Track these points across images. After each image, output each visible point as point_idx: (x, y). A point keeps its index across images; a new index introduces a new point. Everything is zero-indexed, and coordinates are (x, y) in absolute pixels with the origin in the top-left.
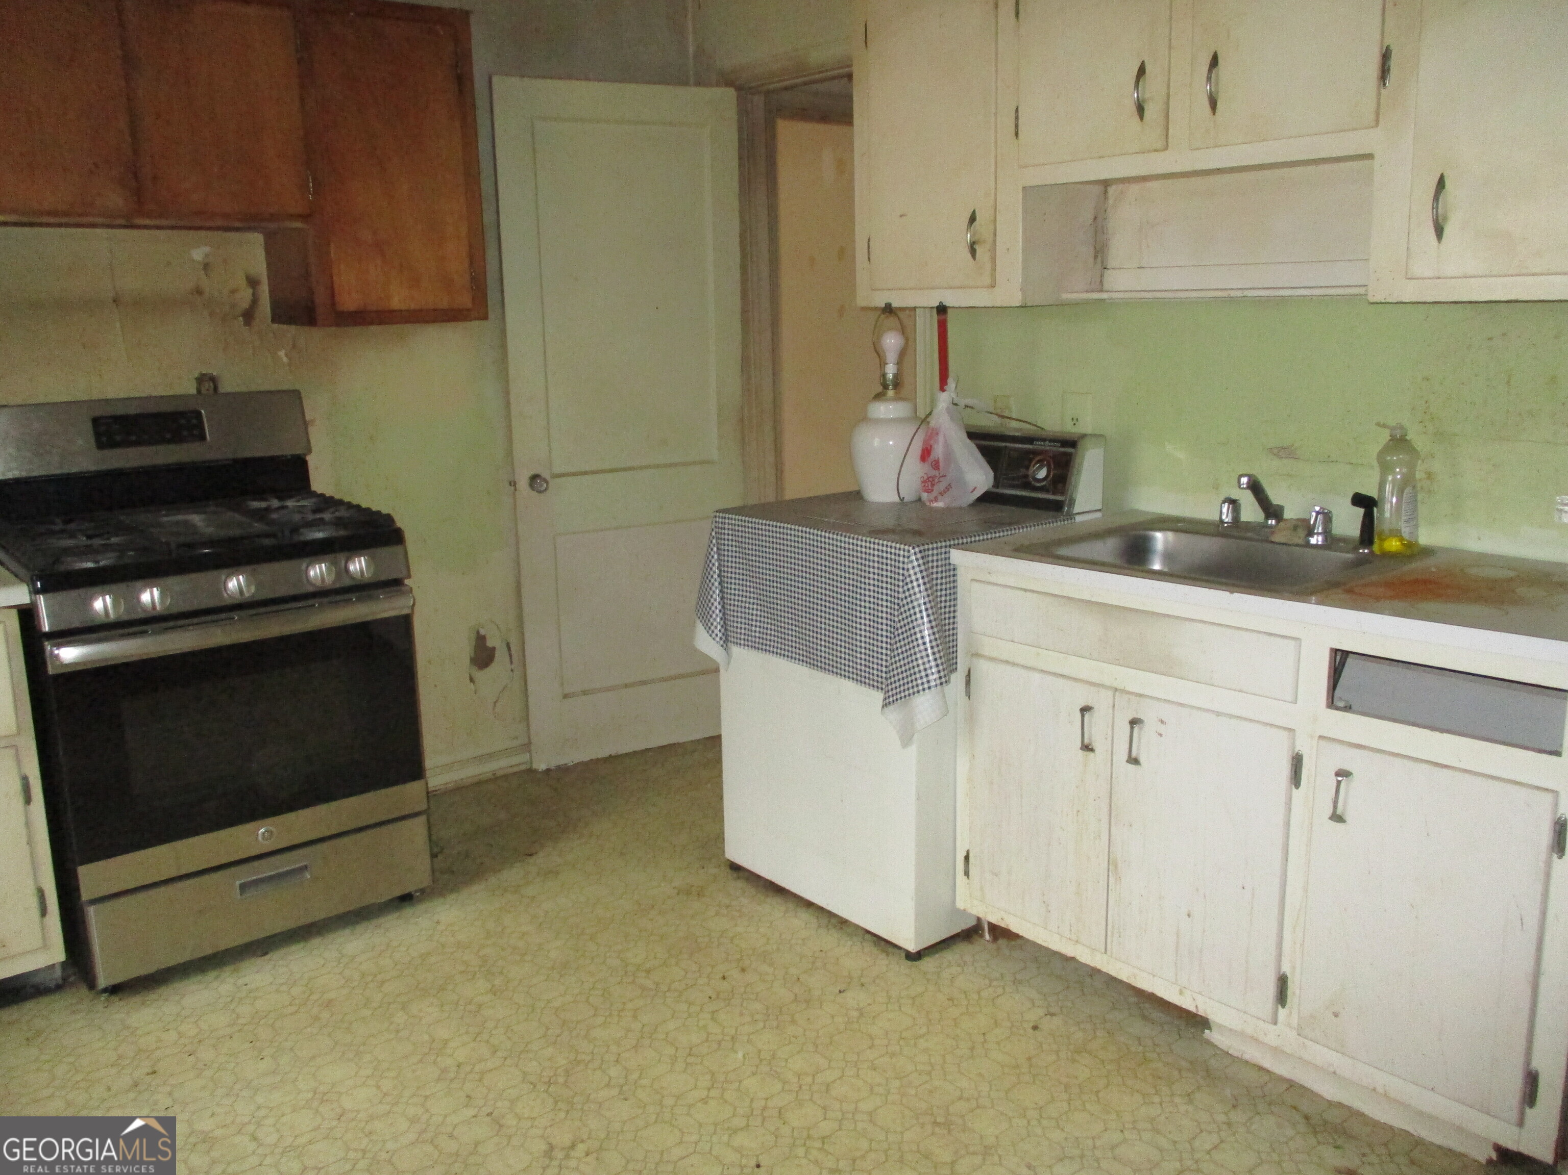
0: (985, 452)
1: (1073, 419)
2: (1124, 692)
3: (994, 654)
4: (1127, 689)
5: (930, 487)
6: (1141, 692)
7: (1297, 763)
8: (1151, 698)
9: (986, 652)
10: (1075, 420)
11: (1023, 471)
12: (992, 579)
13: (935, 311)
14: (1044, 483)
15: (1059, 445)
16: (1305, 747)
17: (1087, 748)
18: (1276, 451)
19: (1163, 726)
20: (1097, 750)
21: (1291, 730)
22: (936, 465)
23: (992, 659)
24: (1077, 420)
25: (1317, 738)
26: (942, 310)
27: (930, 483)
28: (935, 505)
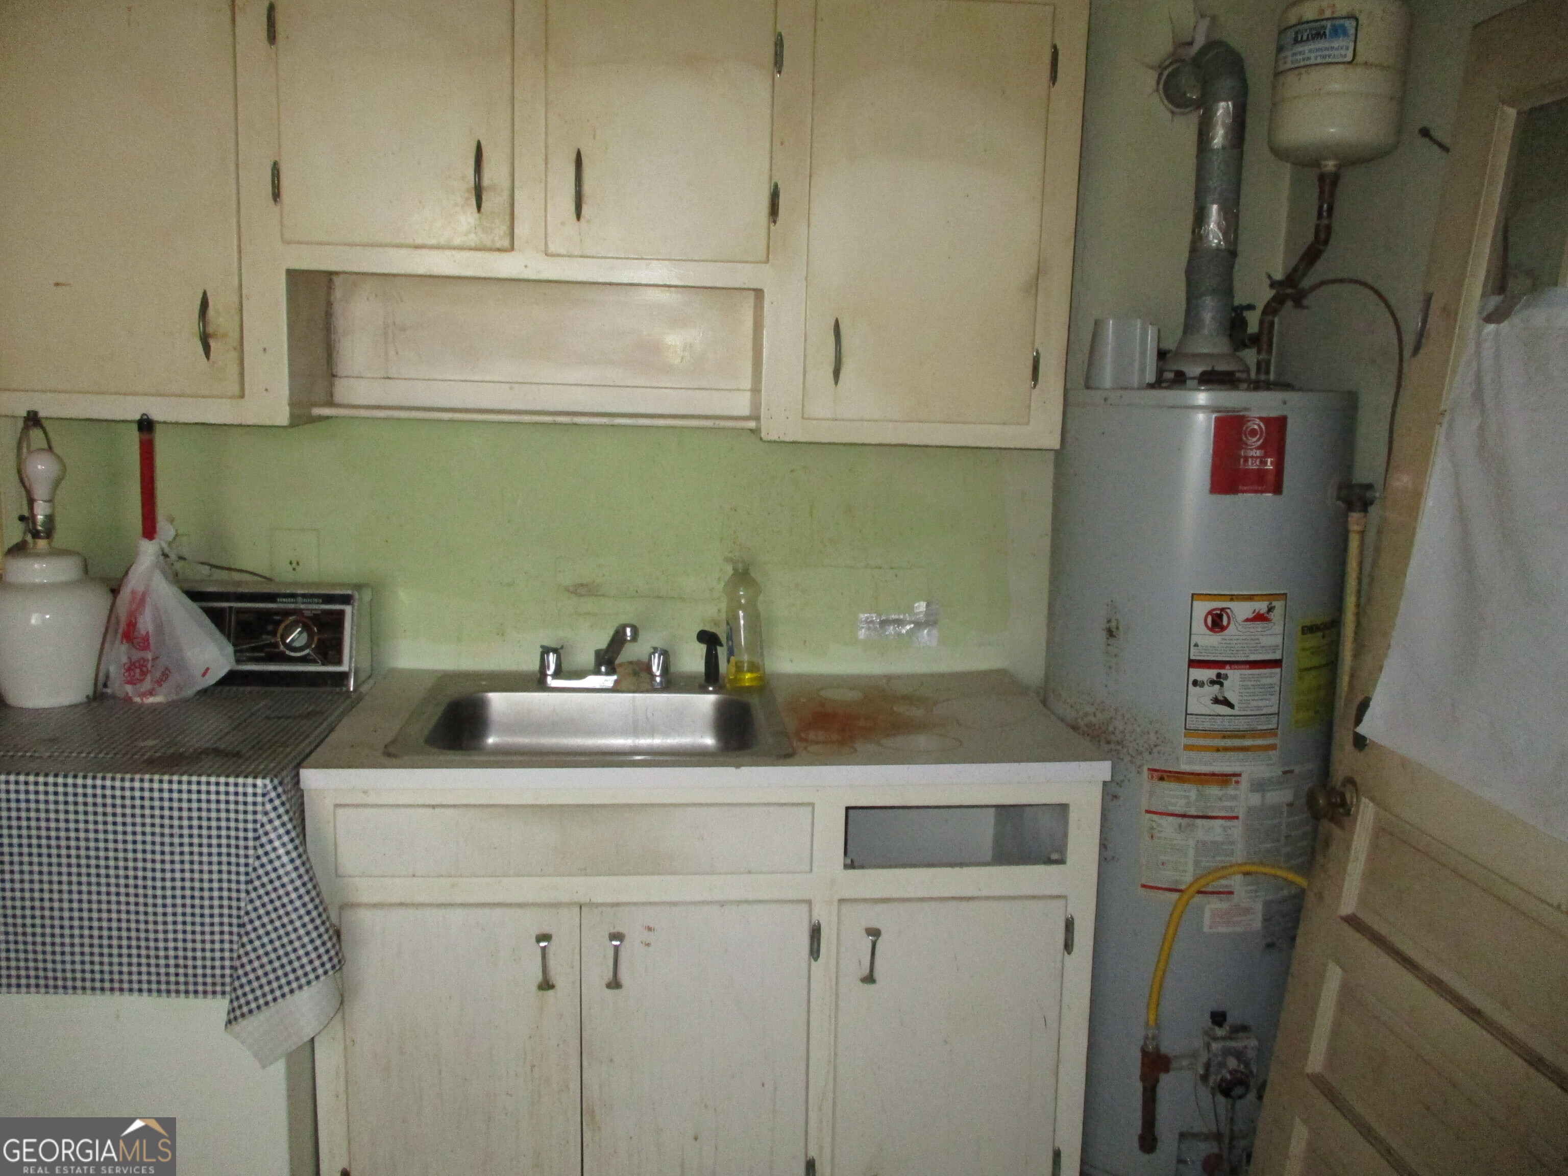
0: (217, 618)
1: (291, 563)
2: (591, 905)
3: (376, 899)
4: (594, 900)
5: (138, 676)
6: (615, 900)
7: (815, 933)
8: (629, 904)
9: (364, 899)
10: (294, 565)
11: (267, 639)
12: (371, 800)
13: (135, 427)
14: (307, 652)
15: (321, 601)
16: (824, 915)
17: (546, 985)
18: (572, 589)
19: (651, 933)
20: (558, 986)
21: (809, 902)
22: (145, 644)
23: (375, 906)
24: (298, 563)
25: (836, 904)
26: (146, 425)
27: (138, 671)
28: (151, 700)
